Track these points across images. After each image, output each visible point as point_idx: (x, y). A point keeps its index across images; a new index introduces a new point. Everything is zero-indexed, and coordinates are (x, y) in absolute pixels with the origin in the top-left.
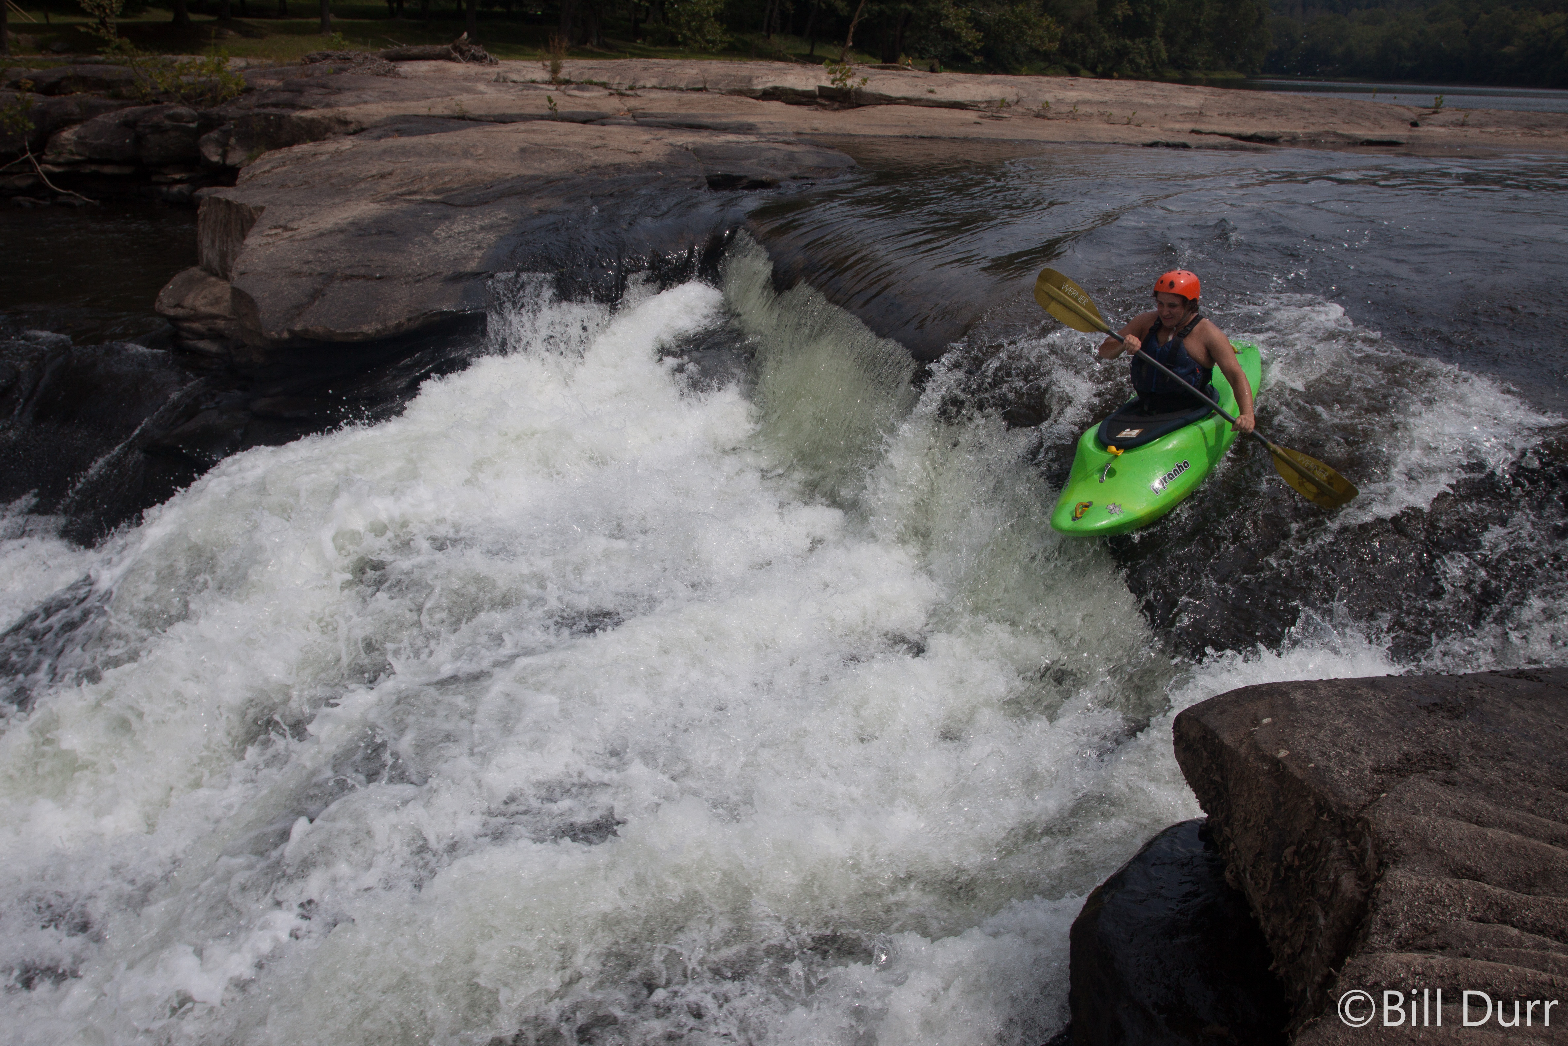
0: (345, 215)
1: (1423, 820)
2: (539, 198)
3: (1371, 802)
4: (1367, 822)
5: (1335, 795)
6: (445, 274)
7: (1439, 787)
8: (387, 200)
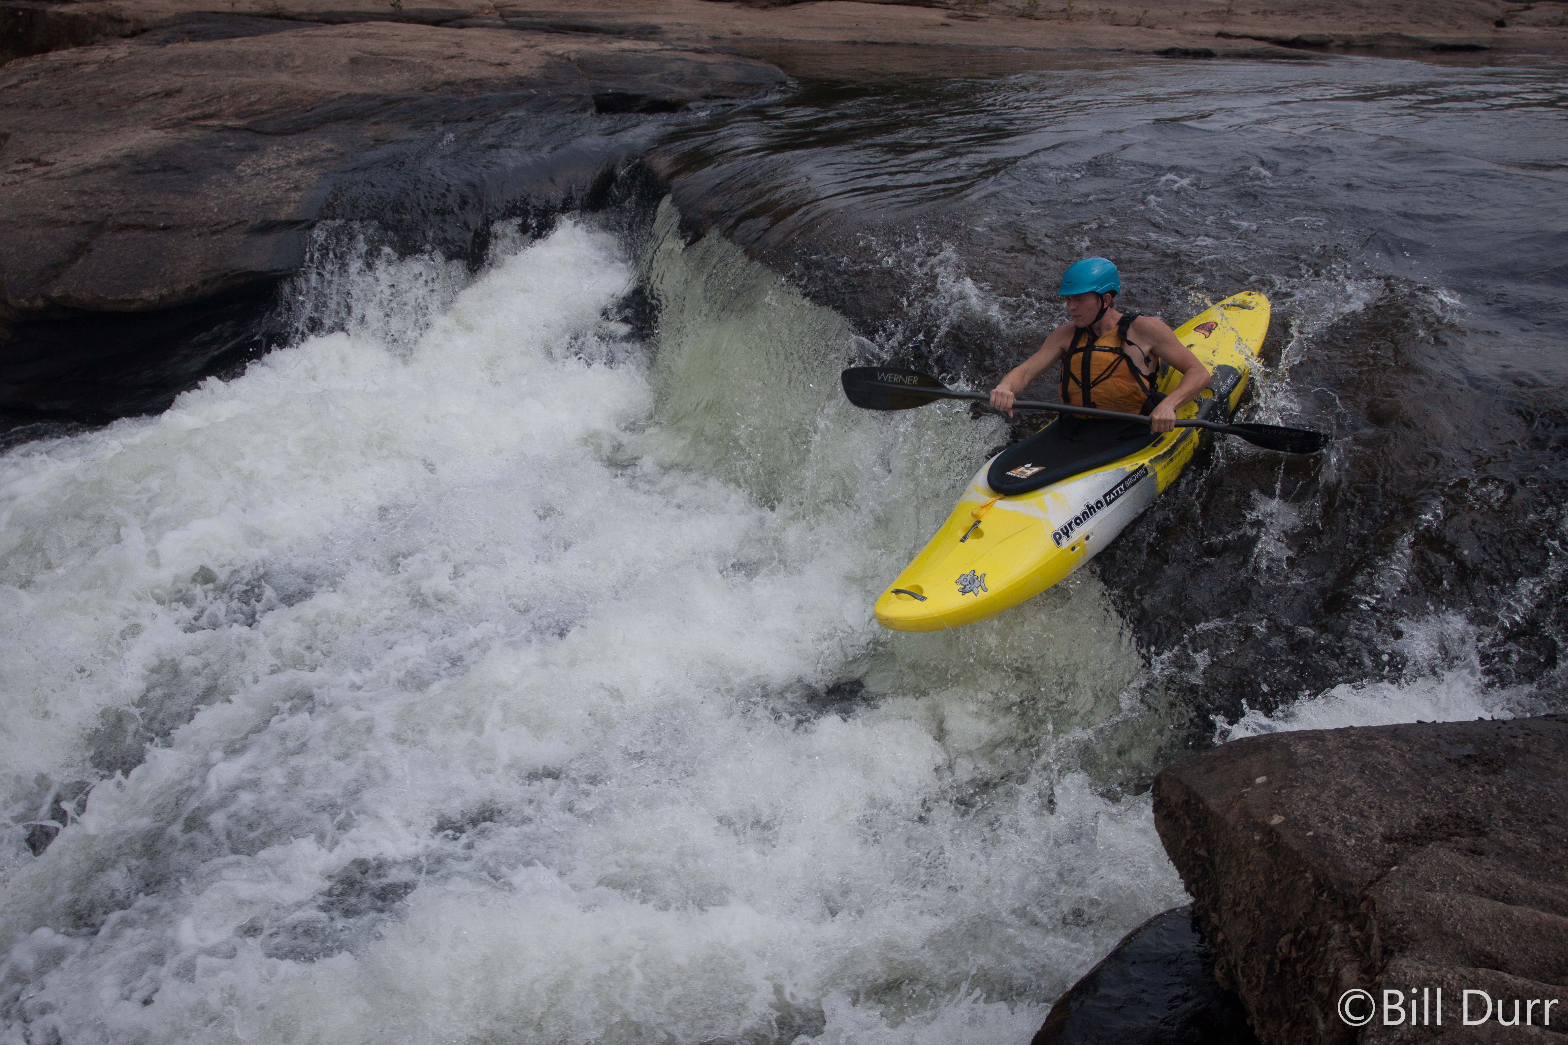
0: (118, 146)
1: (1438, 897)
2: (375, 123)
3: (1379, 878)
4: (1372, 903)
5: (1337, 869)
6: (250, 223)
7: (1462, 857)
8: (174, 126)
